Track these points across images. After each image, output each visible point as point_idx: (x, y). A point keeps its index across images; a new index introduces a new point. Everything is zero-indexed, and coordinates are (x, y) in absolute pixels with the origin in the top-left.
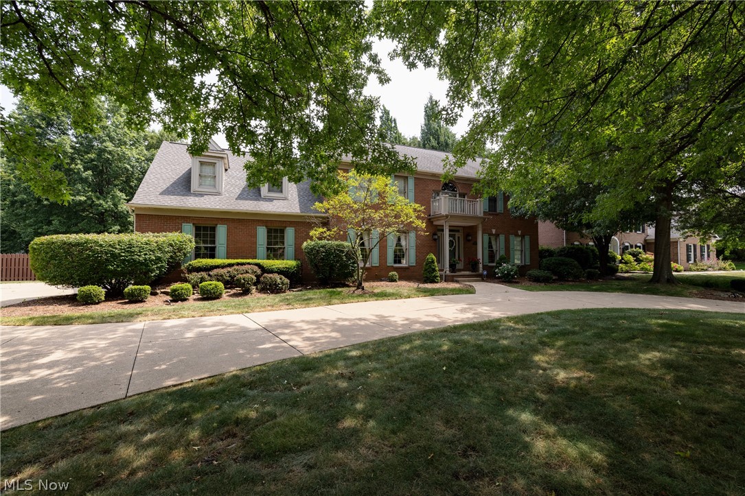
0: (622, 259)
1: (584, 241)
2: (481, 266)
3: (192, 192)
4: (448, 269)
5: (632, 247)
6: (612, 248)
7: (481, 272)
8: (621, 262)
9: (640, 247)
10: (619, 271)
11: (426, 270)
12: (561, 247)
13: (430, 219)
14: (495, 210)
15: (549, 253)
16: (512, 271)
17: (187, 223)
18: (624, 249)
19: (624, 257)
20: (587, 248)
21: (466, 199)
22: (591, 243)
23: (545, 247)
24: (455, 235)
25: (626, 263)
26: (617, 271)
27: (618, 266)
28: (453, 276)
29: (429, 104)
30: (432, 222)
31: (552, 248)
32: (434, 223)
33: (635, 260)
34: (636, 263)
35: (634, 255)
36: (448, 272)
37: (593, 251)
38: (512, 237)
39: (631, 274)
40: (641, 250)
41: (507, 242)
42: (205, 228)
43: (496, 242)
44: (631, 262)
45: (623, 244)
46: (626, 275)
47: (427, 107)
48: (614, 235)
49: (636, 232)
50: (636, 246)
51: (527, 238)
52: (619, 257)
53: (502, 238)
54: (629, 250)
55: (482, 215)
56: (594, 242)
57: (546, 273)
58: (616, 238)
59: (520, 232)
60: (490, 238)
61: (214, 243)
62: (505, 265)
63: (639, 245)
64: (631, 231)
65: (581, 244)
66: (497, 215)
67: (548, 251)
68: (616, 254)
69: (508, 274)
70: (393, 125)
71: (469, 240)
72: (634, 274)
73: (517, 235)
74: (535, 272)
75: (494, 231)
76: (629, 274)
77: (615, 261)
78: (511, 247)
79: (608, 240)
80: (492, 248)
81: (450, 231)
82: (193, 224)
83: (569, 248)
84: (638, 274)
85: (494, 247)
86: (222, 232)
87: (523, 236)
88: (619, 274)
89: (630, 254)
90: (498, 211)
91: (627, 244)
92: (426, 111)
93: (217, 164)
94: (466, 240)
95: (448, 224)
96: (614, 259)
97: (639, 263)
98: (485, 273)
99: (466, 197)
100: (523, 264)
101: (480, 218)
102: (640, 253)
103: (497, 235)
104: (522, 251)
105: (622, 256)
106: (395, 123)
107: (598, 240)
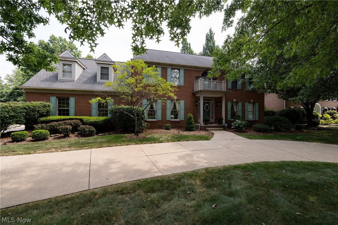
0: (323, 116)
1: (298, 106)
2: (224, 121)
3: (58, 80)
4: (202, 123)
5: (329, 109)
6: (316, 110)
7: (224, 124)
8: (321, 118)
9: (335, 110)
10: (320, 124)
11: (186, 123)
12: (282, 109)
13: (193, 93)
14: (236, 88)
15: (272, 113)
16: (241, 125)
17: (53, 96)
18: (324, 111)
19: (324, 115)
20: (298, 110)
21: (217, 81)
22: (302, 107)
23: (270, 110)
24: (210, 102)
25: (325, 119)
26: (319, 124)
27: (320, 121)
28: (205, 127)
29: (209, 33)
30: (195, 95)
31: (275, 110)
32: (196, 96)
33: (331, 118)
34: (332, 119)
35: (330, 114)
36: (202, 125)
37: (302, 112)
38: (247, 104)
39: (328, 126)
40: (336, 112)
41: (243, 106)
42: (64, 99)
43: (236, 106)
44: (328, 119)
45: (324, 107)
46: (325, 126)
47: (207, 35)
48: (317, 102)
49: (332, 100)
50: (332, 109)
51: (257, 104)
52: (321, 116)
53: (240, 104)
54: (328, 111)
55: (225, 90)
56: (303, 106)
57: (266, 127)
58: (318, 104)
59: (252, 101)
60: (232, 104)
61: (69, 107)
62: (237, 121)
63: (334, 108)
64: (329, 100)
65: (295, 108)
66: (237, 90)
67: (271, 112)
68: (318, 114)
69: (239, 127)
70: (189, 46)
71: (218, 106)
72: (331, 126)
73: (250, 102)
74: (258, 126)
75: (235, 100)
76: (327, 126)
77: (318, 118)
78: (246, 109)
79: (313, 105)
80: (233, 110)
81: (204, 100)
82: (57, 97)
83: (287, 110)
84: (333, 126)
85: (235, 110)
86: (72, 101)
87: (254, 103)
88: (320, 126)
89: (328, 114)
90: (238, 88)
91: (326, 108)
92: (207, 37)
93: (72, 65)
94: (217, 105)
95: (202, 96)
96: (317, 116)
97: (334, 119)
98: (226, 125)
99: (217, 80)
100: (254, 120)
101: (224, 92)
102: (335, 113)
103: (237, 103)
104: (253, 112)
105: (322, 114)
106: (190, 45)
107: (306, 105)
